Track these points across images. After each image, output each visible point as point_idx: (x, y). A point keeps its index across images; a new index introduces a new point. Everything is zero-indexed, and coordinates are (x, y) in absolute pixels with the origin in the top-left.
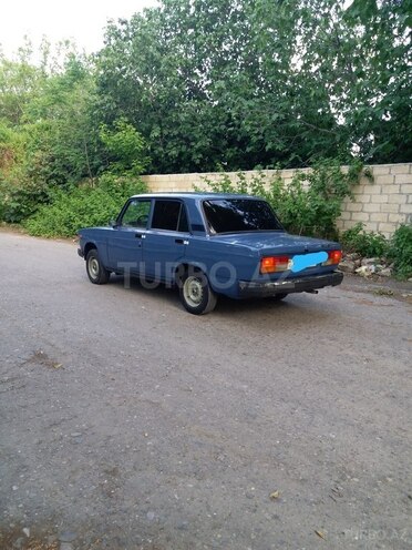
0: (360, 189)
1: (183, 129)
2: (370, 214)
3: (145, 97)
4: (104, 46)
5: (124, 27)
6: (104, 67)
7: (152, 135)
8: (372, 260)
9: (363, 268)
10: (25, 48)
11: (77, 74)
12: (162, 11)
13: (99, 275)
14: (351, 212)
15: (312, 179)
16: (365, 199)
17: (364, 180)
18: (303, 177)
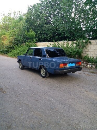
0: (88, 46)
1: (45, 32)
2: (90, 52)
3: (36, 24)
4: (27, 12)
5: (32, 7)
7: (38, 33)
9: (88, 66)
10: (10, 13)
11: (21, 19)
12: (41, 3)
13: (22, 67)
14: (86, 52)
15: (76, 43)
16: (89, 48)
17: (89, 44)
18: (74, 43)
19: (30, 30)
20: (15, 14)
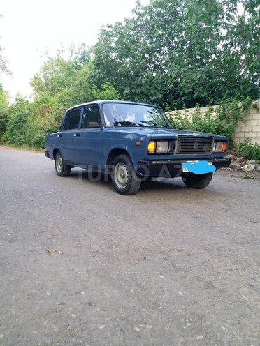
0: (250, 117)
1: (144, 89)
2: (257, 133)
3: (120, 69)
4: (98, 41)
5: (110, 29)
6: (96, 52)
7: (124, 93)
8: (254, 161)
9: (246, 166)
10: (60, 49)
11: (84, 59)
14: (245, 132)
15: (218, 111)
16: (253, 123)
17: (253, 111)
19: (105, 86)
20: (73, 51)
